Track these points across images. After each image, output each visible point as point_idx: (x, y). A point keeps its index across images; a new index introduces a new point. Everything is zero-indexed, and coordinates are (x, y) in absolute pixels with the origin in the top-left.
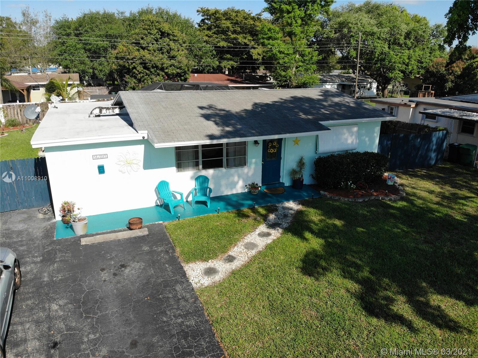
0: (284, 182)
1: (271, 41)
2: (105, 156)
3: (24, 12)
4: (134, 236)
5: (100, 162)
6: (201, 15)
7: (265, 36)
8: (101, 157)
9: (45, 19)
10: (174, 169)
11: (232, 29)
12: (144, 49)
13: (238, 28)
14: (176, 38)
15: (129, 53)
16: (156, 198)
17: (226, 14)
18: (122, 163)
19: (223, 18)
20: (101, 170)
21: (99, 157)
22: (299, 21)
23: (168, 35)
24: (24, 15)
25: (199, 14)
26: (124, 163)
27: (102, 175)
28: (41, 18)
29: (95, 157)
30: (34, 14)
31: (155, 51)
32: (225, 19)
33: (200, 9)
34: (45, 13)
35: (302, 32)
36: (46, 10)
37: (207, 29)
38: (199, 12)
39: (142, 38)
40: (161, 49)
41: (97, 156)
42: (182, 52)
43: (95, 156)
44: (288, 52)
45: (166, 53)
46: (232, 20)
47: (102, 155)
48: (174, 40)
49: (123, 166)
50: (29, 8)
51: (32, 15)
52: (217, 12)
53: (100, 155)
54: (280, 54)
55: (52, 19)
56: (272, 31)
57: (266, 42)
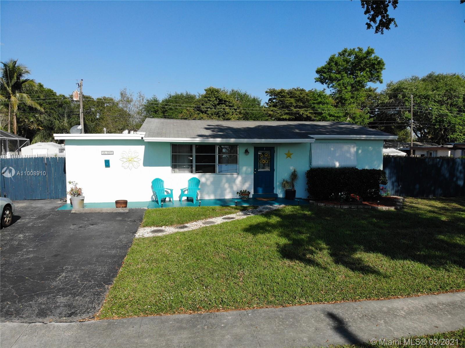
0: (277, 193)
1: (321, 106)
2: (111, 153)
3: (122, 93)
4: (116, 212)
5: (107, 157)
6: (269, 95)
7: (315, 102)
8: (108, 153)
9: (139, 99)
10: (169, 168)
11: (294, 104)
12: (202, 112)
13: (300, 103)
14: (231, 105)
15: (191, 115)
16: (152, 194)
17: (291, 94)
18: (125, 160)
19: (288, 96)
20: (107, 164)
21: (107, 153)
22: (349, 88)
23: (225, 101)
24: (122, 94)
25: (267, 95)
26: (126, 160)
27: (108, 168)
28: (135, 98)
29: (104, 153)
30: (130, 94)
31: (212, 115)
32: (289, 97)
33: (268, 90)
34: (139, 94)
35: (352, 97)
36: (141, 92)
37: (273, 106)
38: (267, 92)
39: (203, 105)
40: (218, 114)
41: (105, 152)
42: (236, 116)
43: (103, 151)
44: (338, 115)
45: (222, 117)
46: (296, 97)
47: (109, 151)
48: (230, 106)
49: (125, 163)
50: (127, 90)
51: (128, 95)
52: (282, 91)
53: (107, 151)
54: (330, 116)
55: (144, 99)
56: (322, 97)
57: (316, 106)
